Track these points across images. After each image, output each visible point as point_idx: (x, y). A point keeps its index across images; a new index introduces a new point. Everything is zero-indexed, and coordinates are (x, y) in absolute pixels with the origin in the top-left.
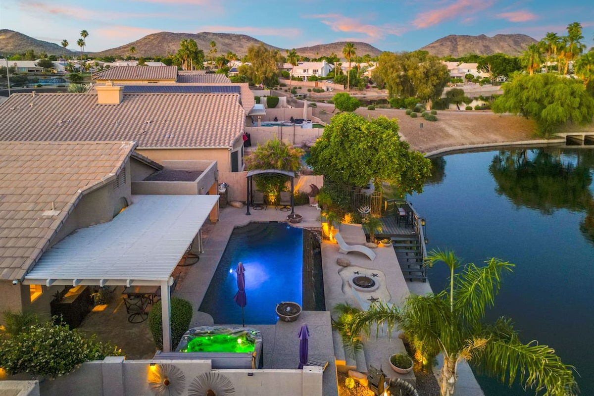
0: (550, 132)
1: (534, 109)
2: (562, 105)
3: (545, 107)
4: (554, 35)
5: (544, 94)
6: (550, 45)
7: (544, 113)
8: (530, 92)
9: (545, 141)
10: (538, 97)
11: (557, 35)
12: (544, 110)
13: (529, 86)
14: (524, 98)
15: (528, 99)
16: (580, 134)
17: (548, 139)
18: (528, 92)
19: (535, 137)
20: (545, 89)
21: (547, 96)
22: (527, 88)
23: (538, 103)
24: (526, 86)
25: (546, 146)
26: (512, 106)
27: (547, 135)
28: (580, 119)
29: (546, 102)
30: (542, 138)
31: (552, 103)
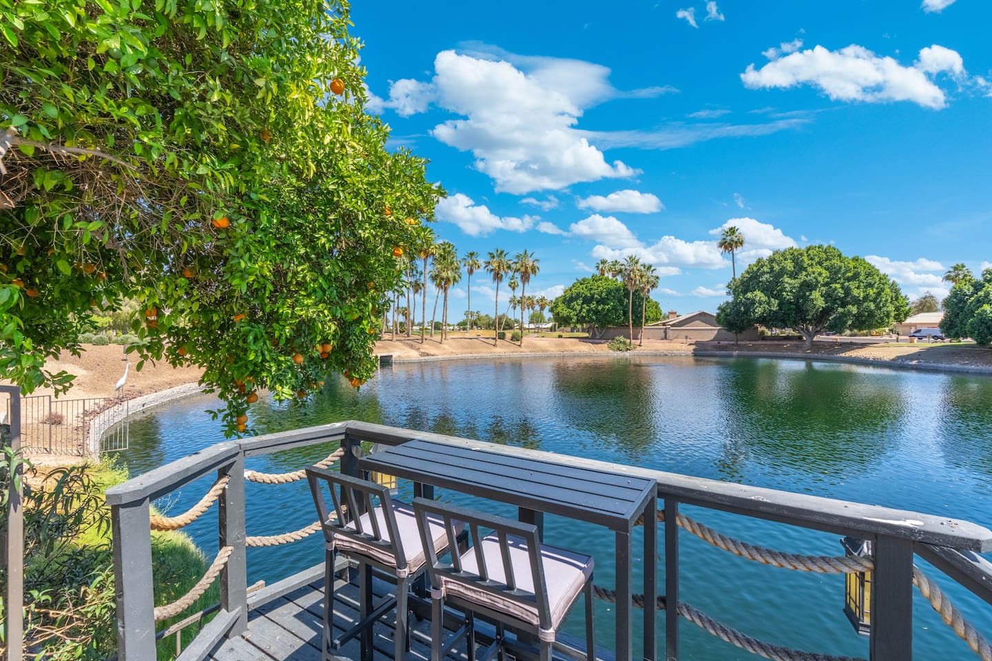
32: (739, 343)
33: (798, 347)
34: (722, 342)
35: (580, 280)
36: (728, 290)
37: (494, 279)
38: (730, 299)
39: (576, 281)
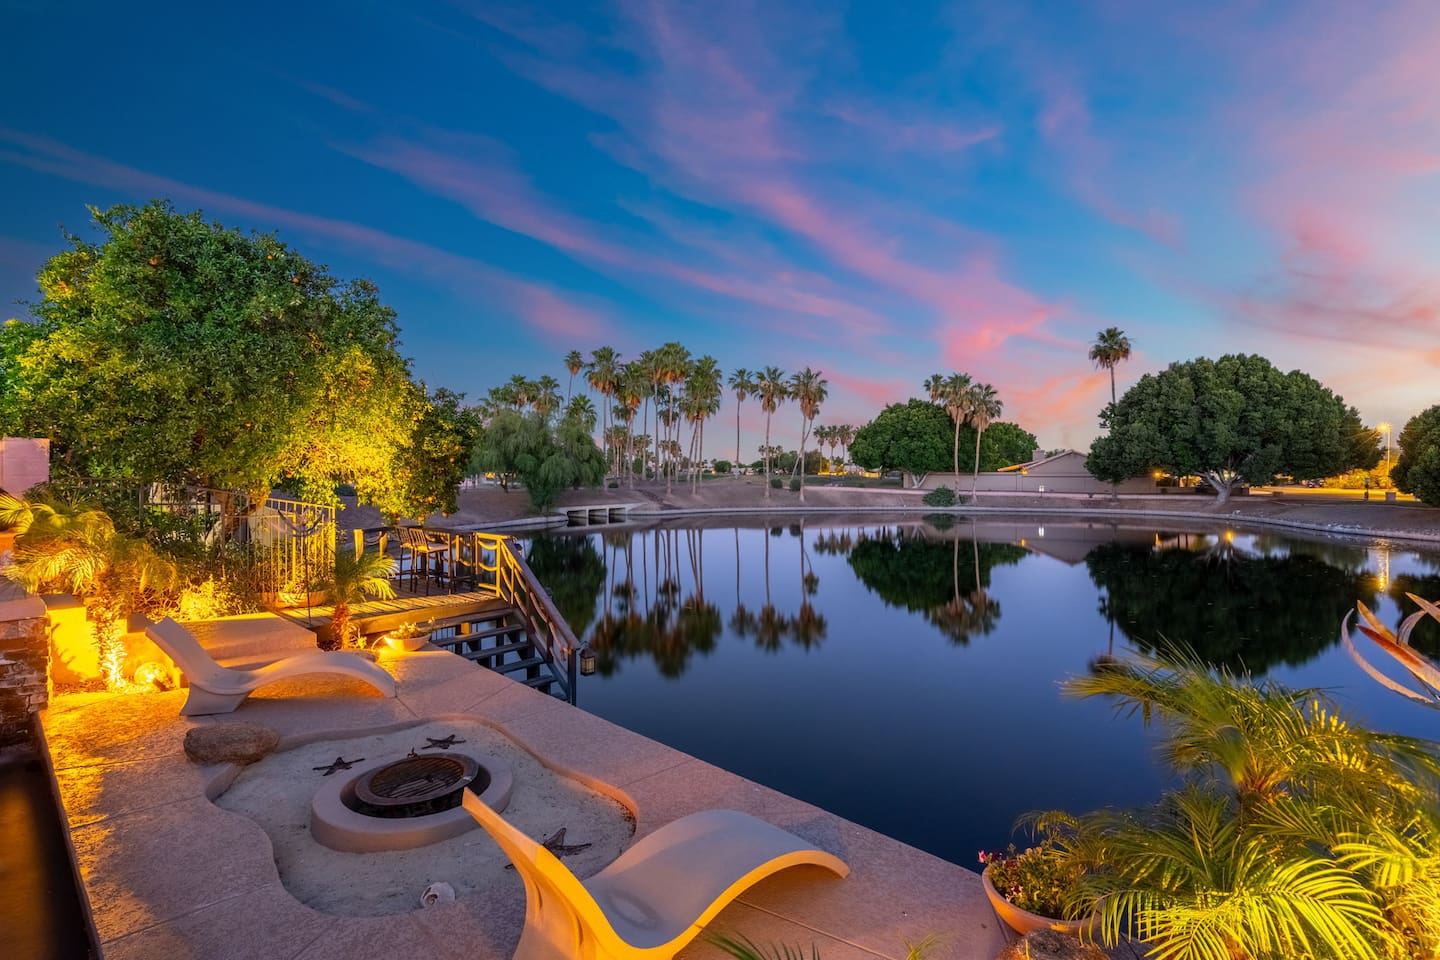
0: (550, 503)
1: (528, 463)
2: (567, 456)
3: (543, 461)
4: (523, 378)
5: (541, 440)
6: (518, 393)
7: (544, 468)
8: (520, 438)
9: (543, 519)
10: (532, 445)
11: (525, 380)
12: (543, 465)
13: (517, 428)
14: (512, 448)
15: (517, 448)
16: (583, 508)
17: (546, 516)
18: (516, 437)
19: (528, 514)
20: (542, 432)
21: (544, 444)
22: (514, 432)
23: (532, 454)
24: (512, 427)
25: (544, 527)
26: (494, 461)
27: (544, 508)
28: (592, 477)
29: (543, 454)
30: (537, 514)
31: (553, 454)
32: (1120, 497)
33: (1205, 504)
34: (1095, 496)
35: (891, 406)
36: (1102, 421)
37: (764, 409)
38: (1106, 433)
39: (885, 408)
